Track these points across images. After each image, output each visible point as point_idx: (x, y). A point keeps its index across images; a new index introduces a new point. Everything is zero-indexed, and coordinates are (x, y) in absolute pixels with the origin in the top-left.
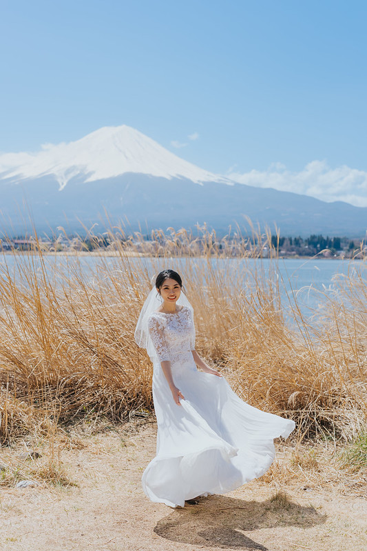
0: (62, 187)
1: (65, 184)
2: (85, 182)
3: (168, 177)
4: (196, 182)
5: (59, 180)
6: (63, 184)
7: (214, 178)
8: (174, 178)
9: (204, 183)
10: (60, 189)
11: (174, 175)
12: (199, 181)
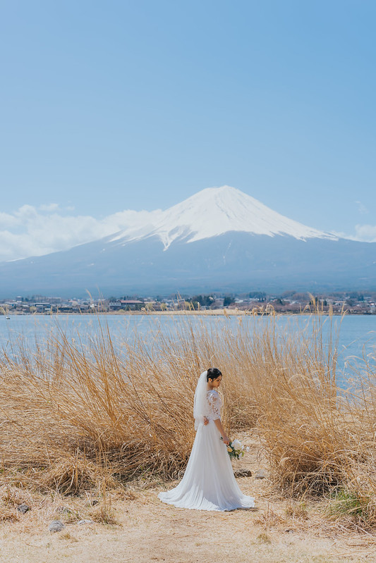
0: (167, 247)
1: (169, 245)
2: (188, 242)
3: (270, 235)
4: (298, 238)
5: (164, 241)
6: (167, 244)
7: (318, 234)
8: (276, 236)
9: (307, 239)
10: (165, 250)
11: (277, 233)
12: (302, 237)
